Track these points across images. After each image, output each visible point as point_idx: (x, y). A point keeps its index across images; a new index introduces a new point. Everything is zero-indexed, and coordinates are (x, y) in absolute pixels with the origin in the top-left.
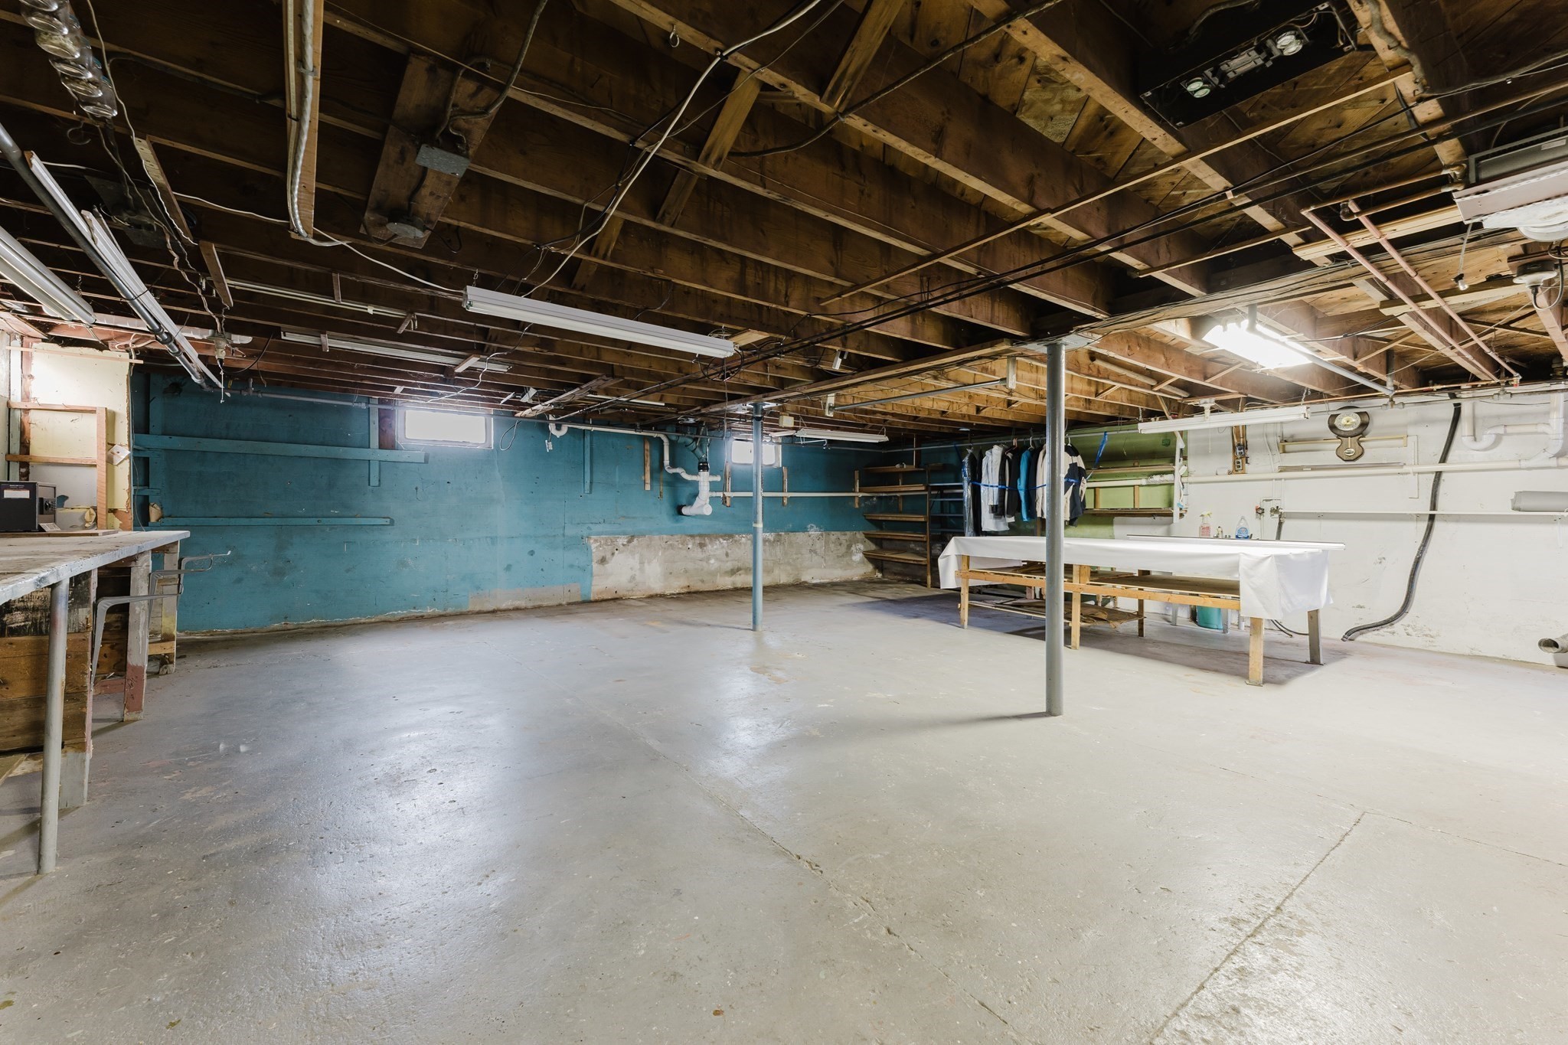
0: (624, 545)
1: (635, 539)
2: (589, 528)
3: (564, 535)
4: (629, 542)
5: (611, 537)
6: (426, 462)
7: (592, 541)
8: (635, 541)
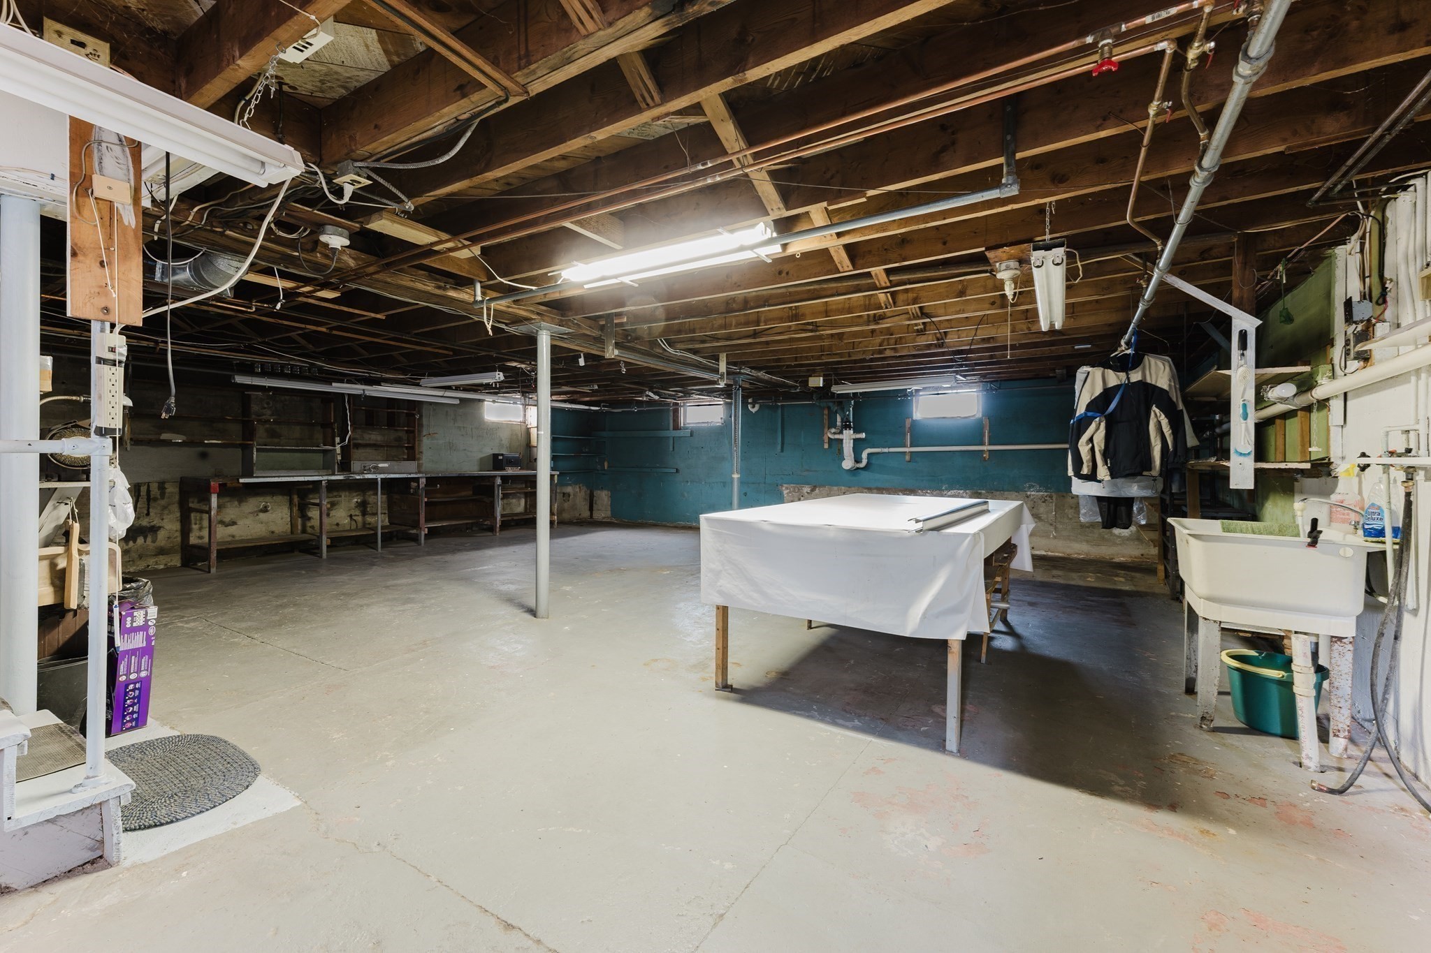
0: (808, 493)
1: (817, 489)
2: (782, 478)
3: (765, 483)
4: (812, 490)
5: (798, 486)
6: (691, 435)
7: (784, 488)
8: (817, 491)
